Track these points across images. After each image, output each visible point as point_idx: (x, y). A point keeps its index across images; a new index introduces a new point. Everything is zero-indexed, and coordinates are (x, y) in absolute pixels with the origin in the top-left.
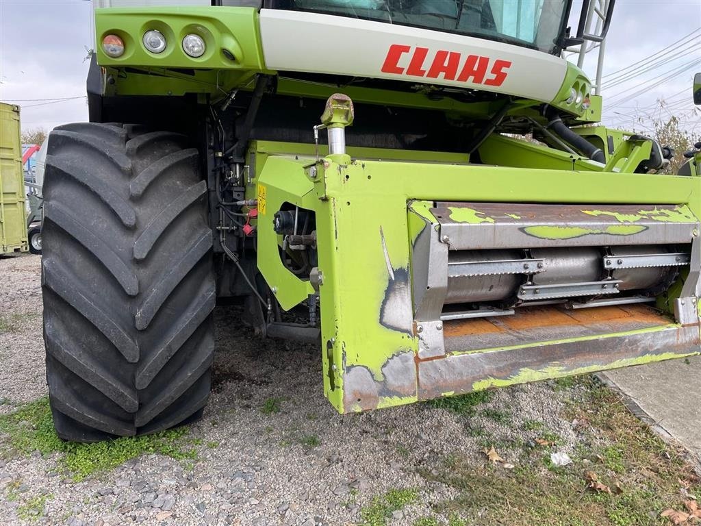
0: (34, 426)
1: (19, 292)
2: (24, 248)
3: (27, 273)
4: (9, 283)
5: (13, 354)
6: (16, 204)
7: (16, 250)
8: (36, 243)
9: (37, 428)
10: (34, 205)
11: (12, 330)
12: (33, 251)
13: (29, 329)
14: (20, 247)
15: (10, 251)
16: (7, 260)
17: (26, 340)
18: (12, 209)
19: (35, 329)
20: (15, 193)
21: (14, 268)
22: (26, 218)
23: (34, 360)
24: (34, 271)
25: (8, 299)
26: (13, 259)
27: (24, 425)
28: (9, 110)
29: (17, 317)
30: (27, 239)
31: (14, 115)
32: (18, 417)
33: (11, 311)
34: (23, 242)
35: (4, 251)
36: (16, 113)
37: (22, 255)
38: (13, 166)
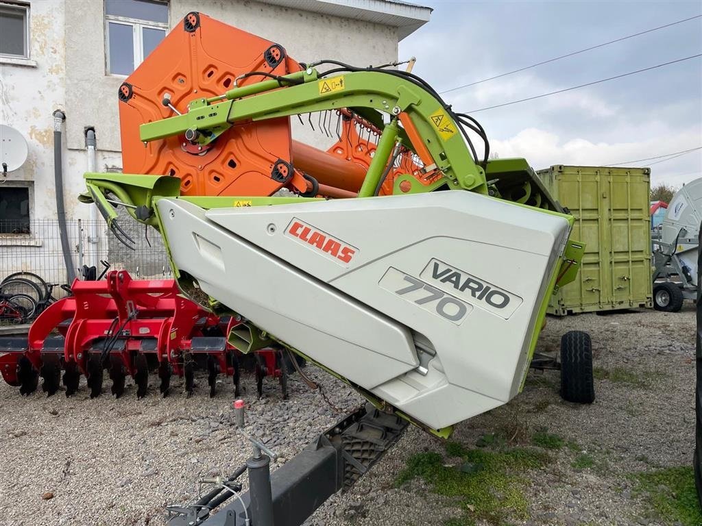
0: (674, 494)
1: (647, 349)
2: (649, 304)
3: (652, 330)
4: (636, 338)
5: (646, 412)
6: (642, 261)
7: (642, 306)
8: (660, 299)
9: (677, 497)
10: (660, 262)
11: (643, 386)
12: (657, 308)
13: (660, 389)
14: (644, 303)
15: (636, 306)
16: (632, 315)
17: (658, 400)
18: (639, 266)
19: (665, 390)
20: (642, 251)
21: (639, 323)
22: (652, 275)
23: (668, 424)
24: (659, 328)
25: (636, 354)
26: (638, 314)
27: (663, 490)
28: (640, 174)
29: (647, 374)
30: (651, 296)
31: (645, 178)
32: (657, 479)
33: (641, 366)
34: (648, 298)
35: (630, 305)
36: (646, 176)
37: (646, 310)
38: (641, 226)
